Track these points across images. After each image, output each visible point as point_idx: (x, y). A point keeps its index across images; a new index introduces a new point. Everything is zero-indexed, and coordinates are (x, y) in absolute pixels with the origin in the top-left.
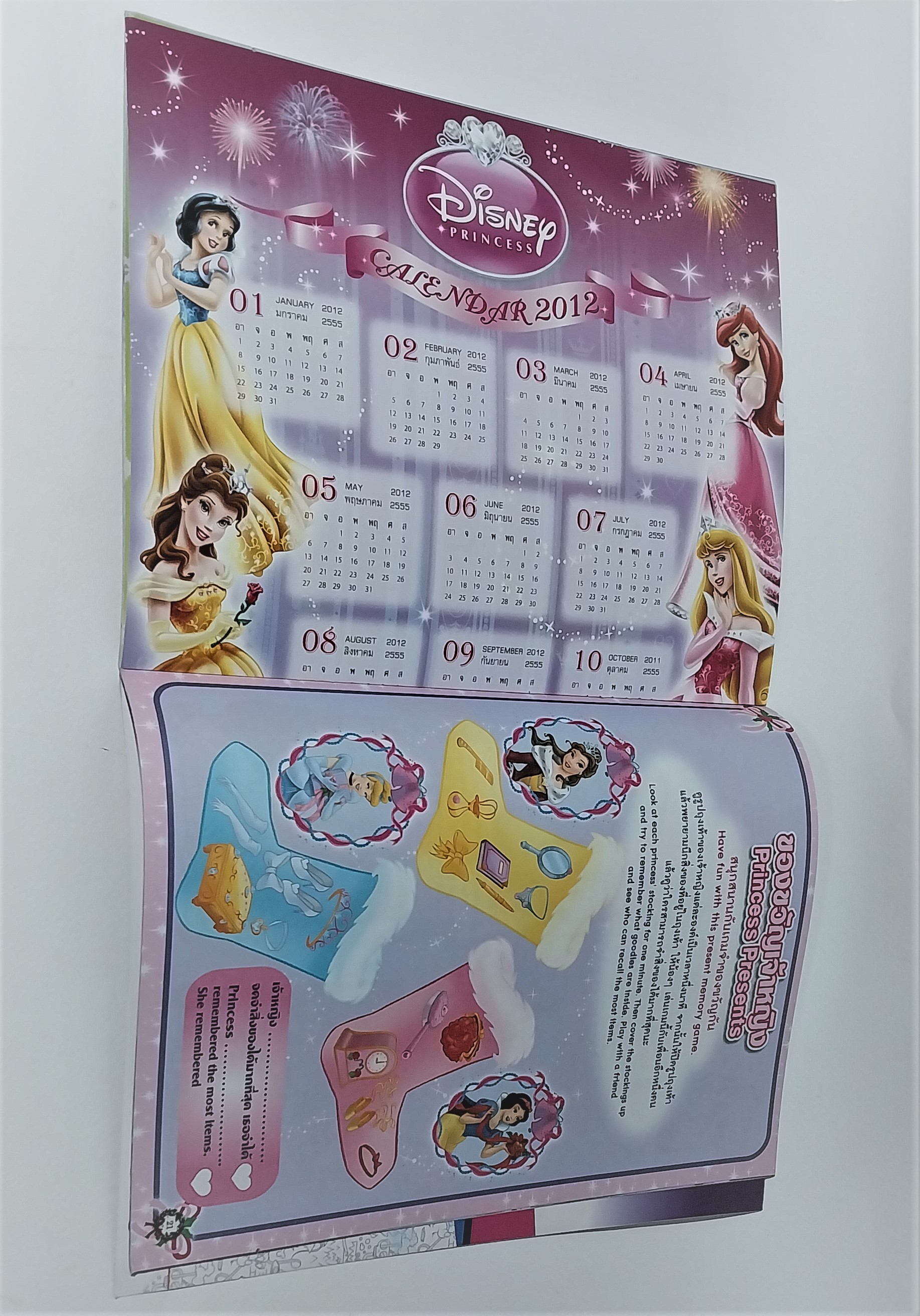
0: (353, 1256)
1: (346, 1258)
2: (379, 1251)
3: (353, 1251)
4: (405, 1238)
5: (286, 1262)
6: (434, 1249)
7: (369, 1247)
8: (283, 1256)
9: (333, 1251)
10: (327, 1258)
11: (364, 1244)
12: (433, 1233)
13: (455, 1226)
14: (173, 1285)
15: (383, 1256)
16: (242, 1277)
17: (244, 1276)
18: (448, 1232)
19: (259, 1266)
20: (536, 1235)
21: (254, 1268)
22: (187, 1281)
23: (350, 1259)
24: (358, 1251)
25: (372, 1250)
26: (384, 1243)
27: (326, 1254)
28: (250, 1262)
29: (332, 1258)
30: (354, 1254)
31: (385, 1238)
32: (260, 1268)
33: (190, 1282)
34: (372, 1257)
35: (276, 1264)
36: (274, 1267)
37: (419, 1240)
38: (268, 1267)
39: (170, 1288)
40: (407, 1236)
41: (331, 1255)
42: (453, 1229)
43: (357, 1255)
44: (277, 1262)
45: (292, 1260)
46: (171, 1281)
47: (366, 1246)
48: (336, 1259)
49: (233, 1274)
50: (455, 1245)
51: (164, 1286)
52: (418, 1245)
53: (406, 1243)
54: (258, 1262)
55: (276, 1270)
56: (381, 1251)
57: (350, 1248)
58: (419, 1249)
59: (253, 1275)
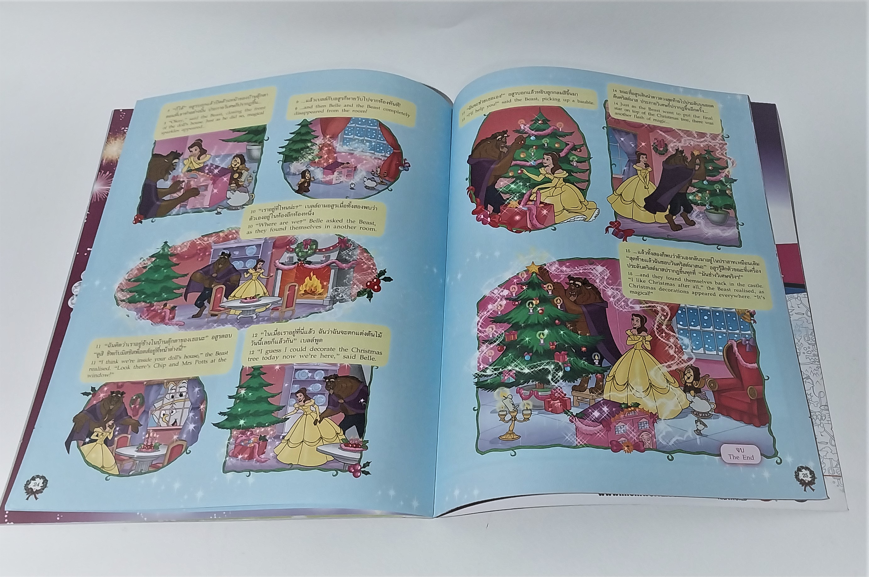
0: (815, 358)
1: (817, 363)
2: (811, 342)
3: (812, 358)
4: (802, 325)
5: (820, 400)
6: (809, 307)
7: (809, 348)
8: (817, 403)
9: (813, 371)
10: (817, 375)
11: (807, 351)
12: (799, 307)
13: (793, 294)
14: (838, 473)
15: (814, 339)
16: (831, 429)
17: (831, 428)
18: (797, 298)
19: (824, 418)
20: (797, 243)
21: (826, 422)
22: (836, 465)
23: (817, 360)
24: (812, 355)
25: (811, 346)
26: (806, 338)
27: (815, 375)
28: (822, 424)
29: (817, 371)
30: (814, 358)
31: (803, 337)
32: (825, 418)
33: (836, 463)
34: (816, 346)
35: (822, 407)
36: (824, 409)
37: (803, 316)
38: (824, 412)
39: (841, 475)
40: (801, 324)
41: (815, 372)
42: (795, 295)
43: (814, 355)
44: (821, 406)
45: (820, 397)
46: (836, 474)
47: (808, 350)
48: (817, 369)
49: (829, 434)
50: (806, 293)
51: (840, 479)
52: (807, 317)
53: (805, 324)
54: (821, 419)
55: (826, 407)
56: (811, 340)
57: (810, 360)
58: (809, 316)
59: (830, 422)
